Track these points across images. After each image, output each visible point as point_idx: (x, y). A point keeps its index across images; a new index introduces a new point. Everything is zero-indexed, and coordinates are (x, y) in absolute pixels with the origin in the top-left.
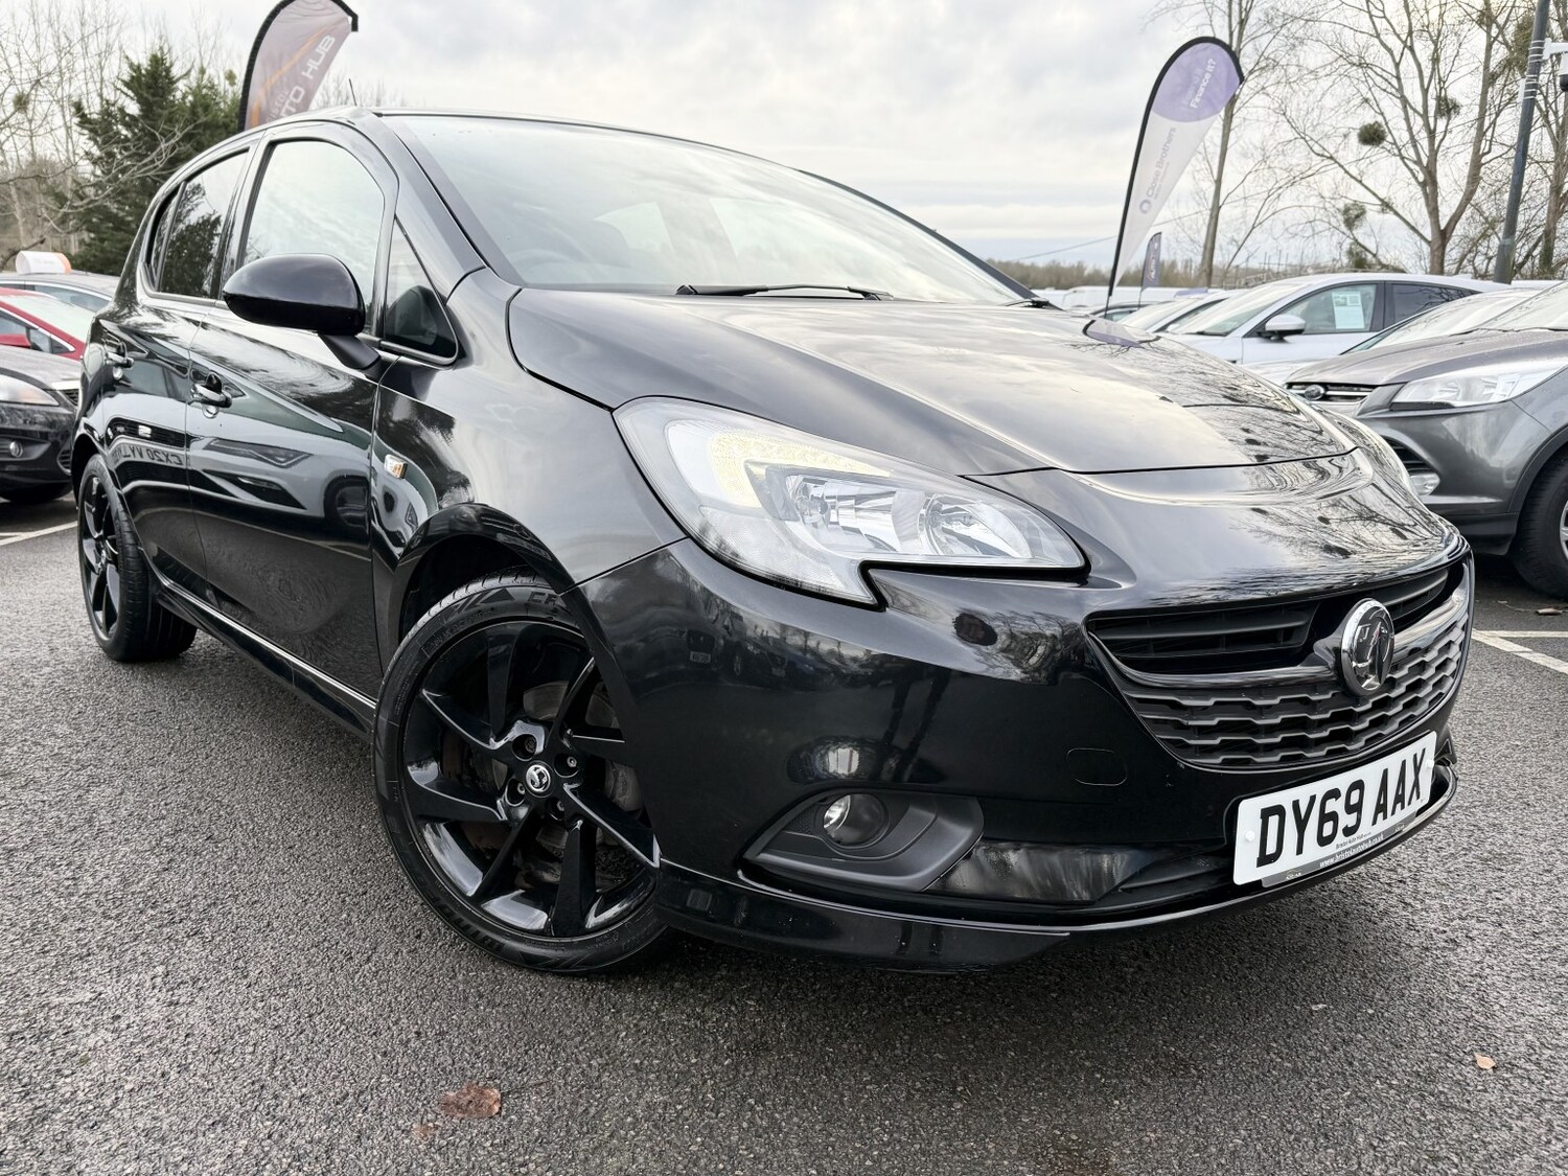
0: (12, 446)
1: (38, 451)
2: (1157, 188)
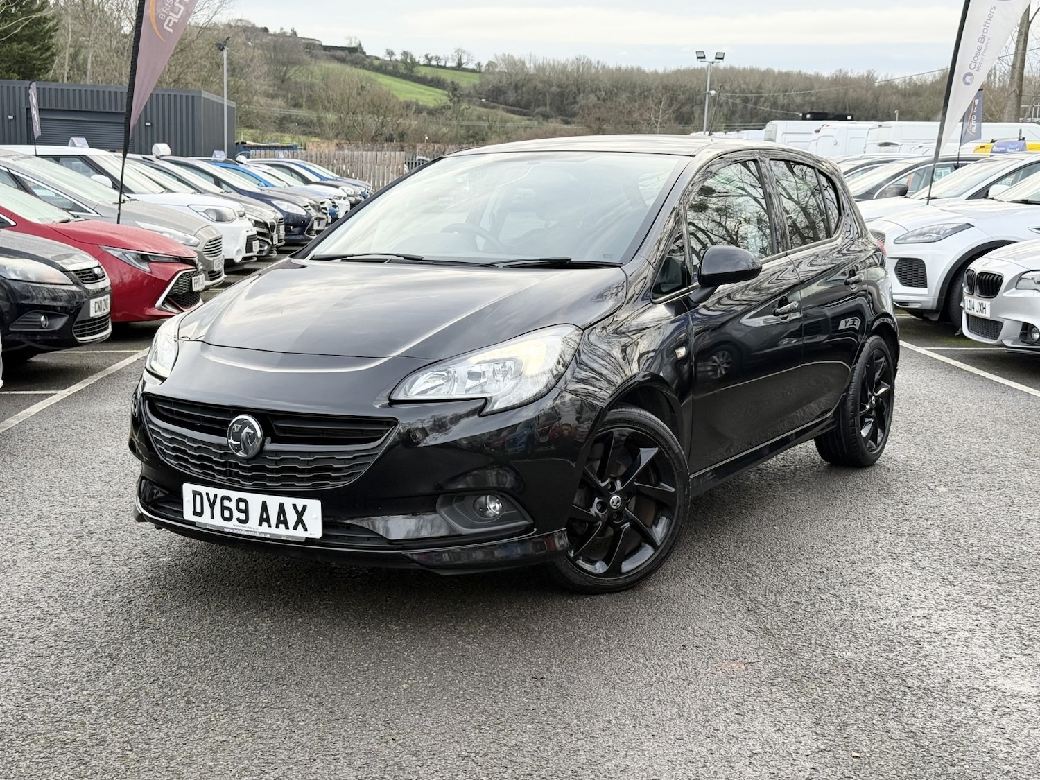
0: (42, 319)
1: (59, 323)
2: (979, 61)
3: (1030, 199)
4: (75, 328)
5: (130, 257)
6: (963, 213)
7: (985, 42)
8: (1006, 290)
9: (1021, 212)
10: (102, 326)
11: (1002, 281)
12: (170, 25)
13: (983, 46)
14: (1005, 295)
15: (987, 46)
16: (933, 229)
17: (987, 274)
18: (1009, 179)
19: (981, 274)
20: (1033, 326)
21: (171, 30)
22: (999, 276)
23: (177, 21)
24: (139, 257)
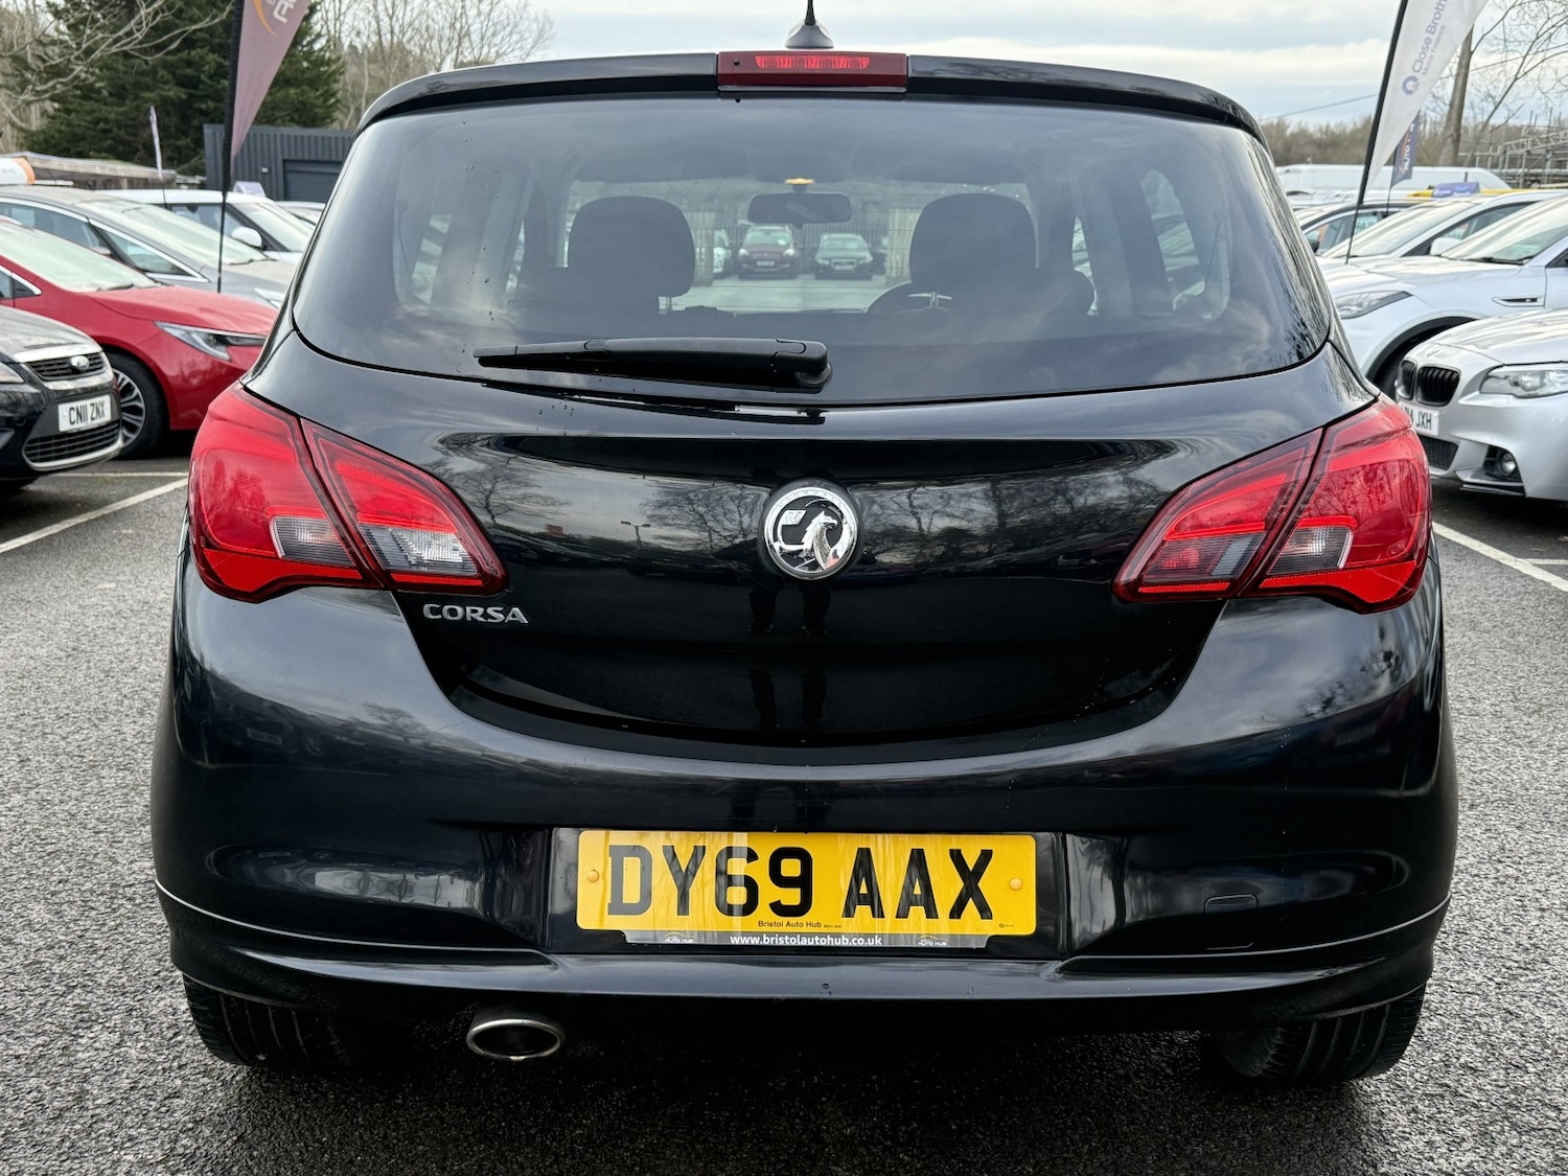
2: (1426, 60)
3: (1495, 257)
4: (28, 449)
5: (198, 337)
6: (1399, 277)
7: (1437, 32)
8: (1464, 394)
9: (1485, 275)
10: (107, 438)
11: (1458, 379)
12: (283, 12)
13: (1434, 38)
14: (1462, 401)
15: (1438, 40)
16: (1352, 300)
17: (1436, 368)
18: (1460, 231)
19: (1426, 369)
20: (1505, 452)
21: (284, 20)
22: (1454, 372)
23: (292, 6)
24: (211, 337)
